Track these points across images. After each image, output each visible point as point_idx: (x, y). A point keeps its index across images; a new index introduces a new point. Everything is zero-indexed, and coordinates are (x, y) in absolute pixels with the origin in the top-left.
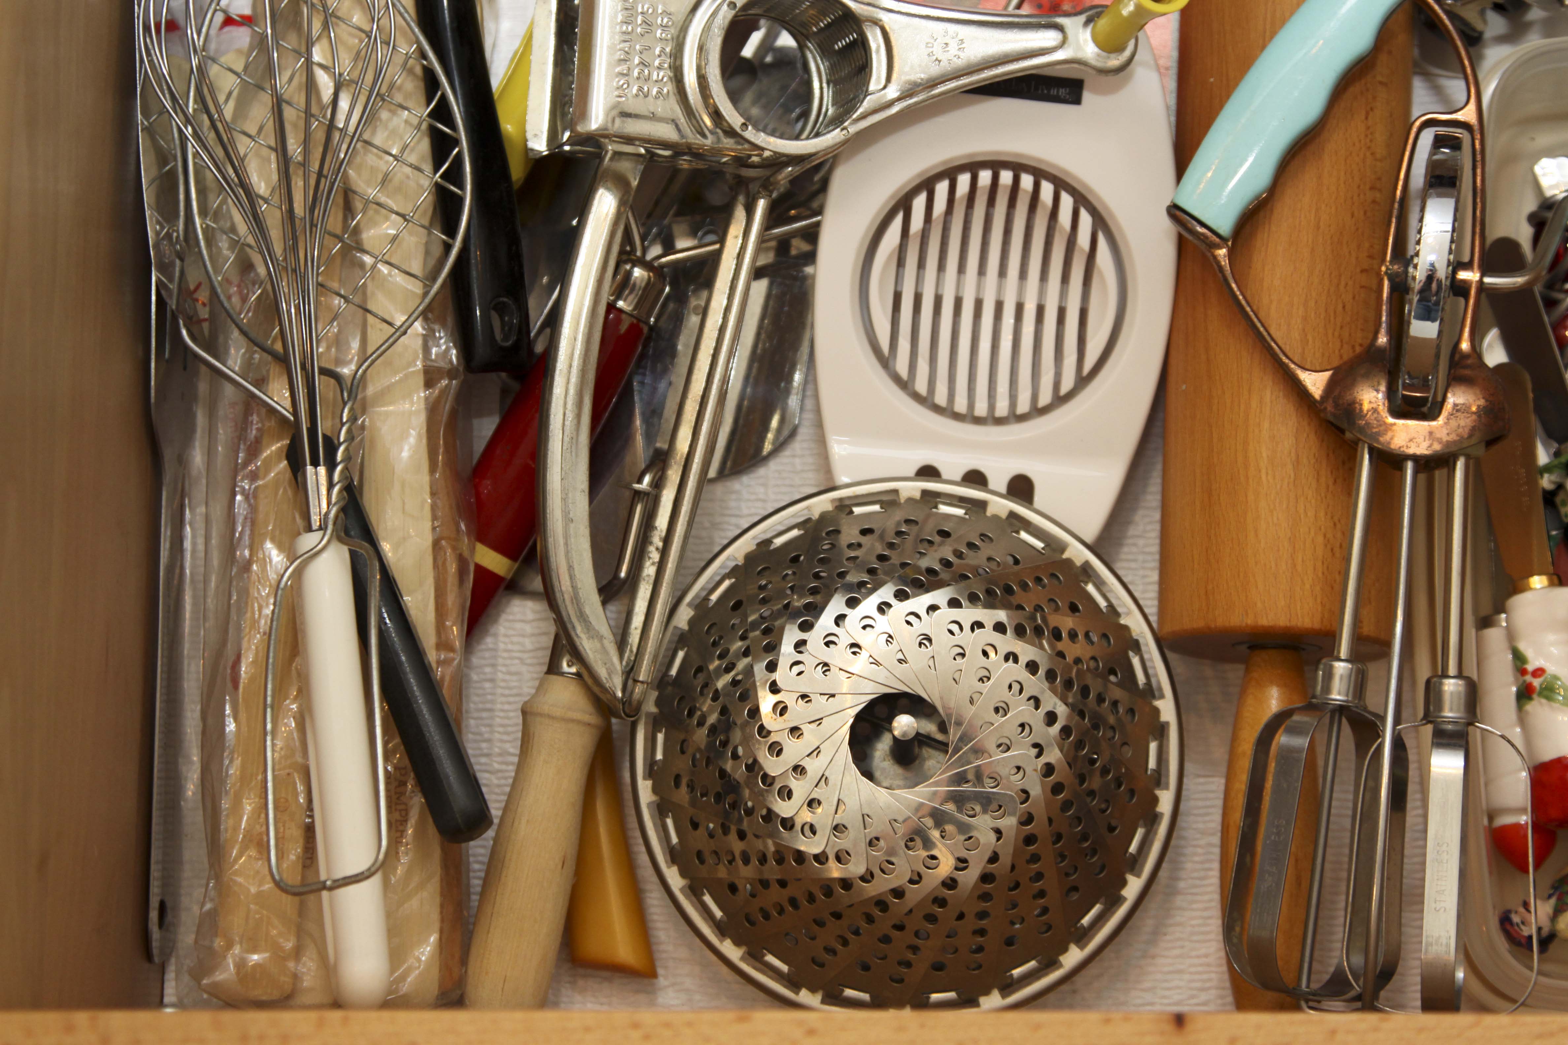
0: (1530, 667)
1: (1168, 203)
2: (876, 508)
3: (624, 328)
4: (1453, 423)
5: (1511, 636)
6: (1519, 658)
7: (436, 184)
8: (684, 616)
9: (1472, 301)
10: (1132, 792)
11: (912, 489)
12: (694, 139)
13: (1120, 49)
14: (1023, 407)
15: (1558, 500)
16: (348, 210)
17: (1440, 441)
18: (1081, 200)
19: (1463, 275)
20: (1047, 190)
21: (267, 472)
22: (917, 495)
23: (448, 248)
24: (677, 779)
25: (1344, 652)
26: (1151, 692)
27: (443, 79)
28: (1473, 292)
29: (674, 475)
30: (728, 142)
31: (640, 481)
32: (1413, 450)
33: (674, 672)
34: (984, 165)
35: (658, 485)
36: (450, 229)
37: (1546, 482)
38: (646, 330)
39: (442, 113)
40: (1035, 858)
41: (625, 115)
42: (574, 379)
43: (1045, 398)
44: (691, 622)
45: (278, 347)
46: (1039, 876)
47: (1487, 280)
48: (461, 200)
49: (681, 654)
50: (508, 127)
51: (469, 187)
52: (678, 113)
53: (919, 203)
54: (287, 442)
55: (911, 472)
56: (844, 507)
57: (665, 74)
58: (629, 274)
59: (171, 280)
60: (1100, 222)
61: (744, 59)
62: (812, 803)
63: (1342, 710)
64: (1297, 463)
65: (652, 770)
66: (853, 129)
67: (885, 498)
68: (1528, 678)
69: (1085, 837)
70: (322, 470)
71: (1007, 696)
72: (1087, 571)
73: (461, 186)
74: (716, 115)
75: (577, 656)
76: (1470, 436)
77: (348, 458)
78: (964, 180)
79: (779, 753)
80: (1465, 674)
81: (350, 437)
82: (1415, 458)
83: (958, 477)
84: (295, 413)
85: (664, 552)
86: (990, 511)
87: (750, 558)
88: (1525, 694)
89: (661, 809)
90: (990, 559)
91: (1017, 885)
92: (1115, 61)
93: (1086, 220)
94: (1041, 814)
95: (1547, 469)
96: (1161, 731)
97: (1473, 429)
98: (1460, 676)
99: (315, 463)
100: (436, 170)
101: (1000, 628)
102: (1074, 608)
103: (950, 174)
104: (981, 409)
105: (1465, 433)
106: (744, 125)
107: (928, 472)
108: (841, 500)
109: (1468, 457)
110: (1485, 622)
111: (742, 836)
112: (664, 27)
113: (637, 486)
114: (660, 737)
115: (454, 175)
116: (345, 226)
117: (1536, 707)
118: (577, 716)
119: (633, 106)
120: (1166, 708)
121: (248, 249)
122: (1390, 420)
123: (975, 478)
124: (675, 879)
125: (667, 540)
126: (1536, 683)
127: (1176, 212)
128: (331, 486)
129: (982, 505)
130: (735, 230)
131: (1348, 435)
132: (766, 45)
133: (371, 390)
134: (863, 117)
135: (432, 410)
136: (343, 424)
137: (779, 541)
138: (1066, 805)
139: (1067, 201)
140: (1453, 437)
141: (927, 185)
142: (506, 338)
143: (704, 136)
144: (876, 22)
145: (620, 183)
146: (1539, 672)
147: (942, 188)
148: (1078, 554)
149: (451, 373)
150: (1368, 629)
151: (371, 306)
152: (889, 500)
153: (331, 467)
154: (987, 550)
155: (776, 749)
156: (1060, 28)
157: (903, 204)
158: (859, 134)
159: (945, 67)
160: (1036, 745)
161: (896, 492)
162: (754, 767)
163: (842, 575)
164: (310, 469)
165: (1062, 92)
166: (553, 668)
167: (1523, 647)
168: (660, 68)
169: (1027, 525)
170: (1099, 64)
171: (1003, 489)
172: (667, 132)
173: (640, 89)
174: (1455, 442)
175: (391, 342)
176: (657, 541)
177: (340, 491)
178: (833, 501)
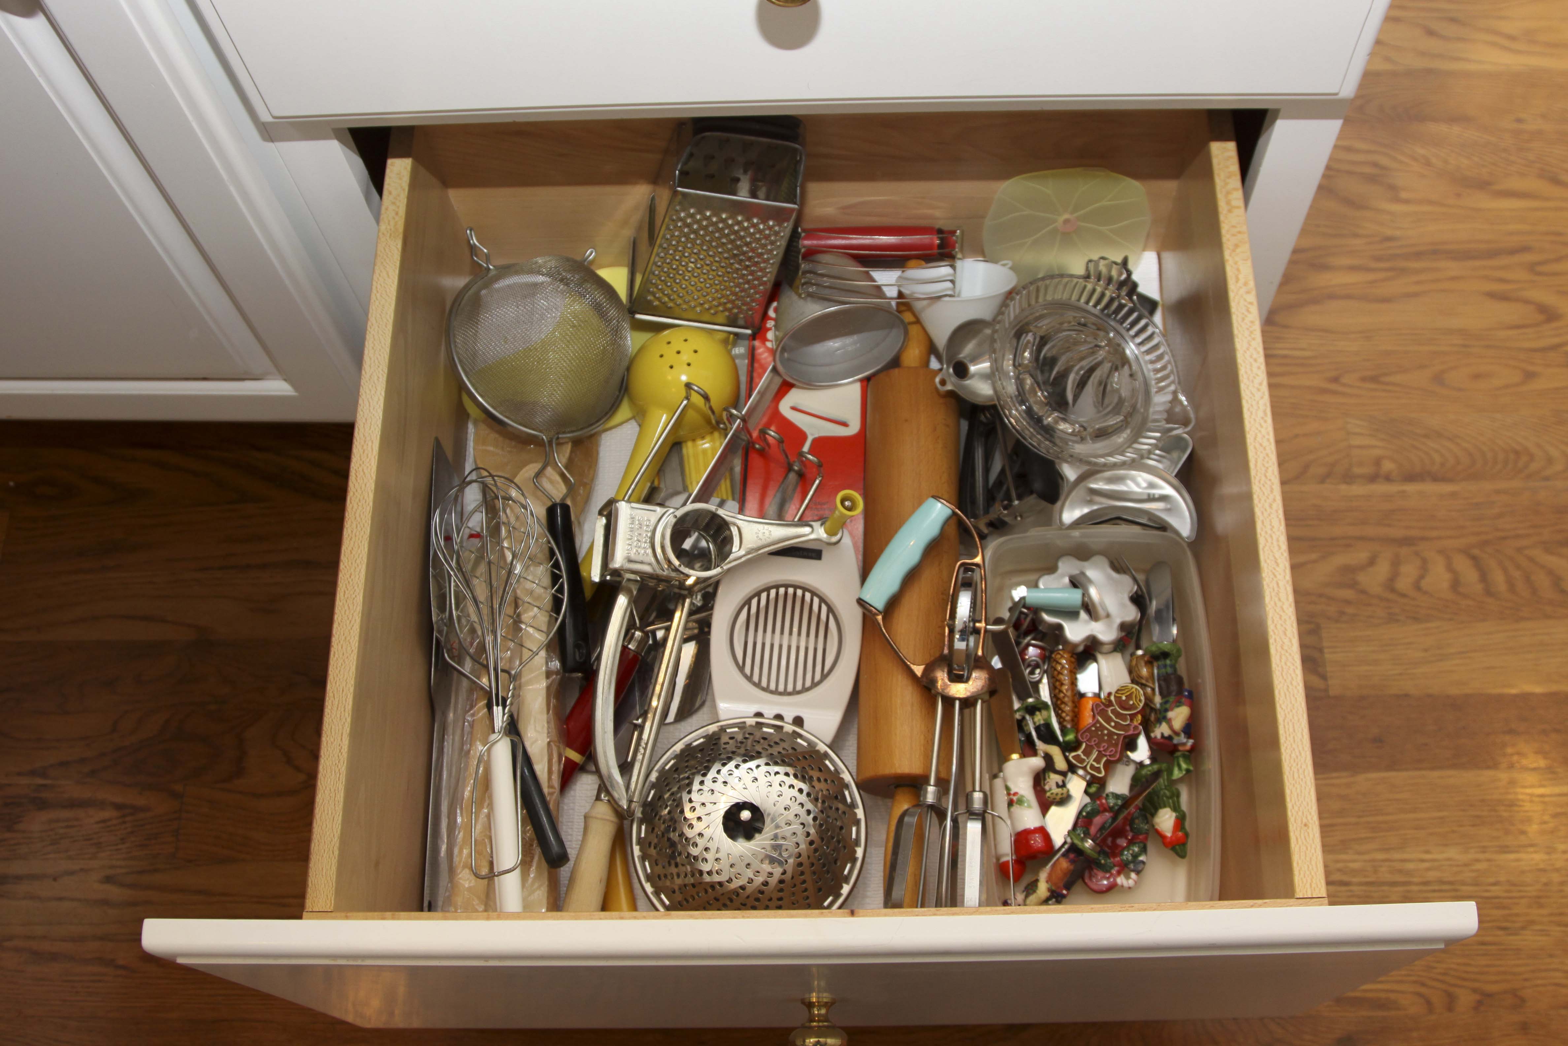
0: (1012, 792)
1: (857, 597)
2: (736, 729)
3: (631, 656)
4: (975, 684)
5: (1005, 780)
6: (1007, 788)
7: (553, 594)
8: (654, 776)
9: (982, 635)
10: (845, 847)
11: (752, 721)
12: (660, 572)
13: (835, 534)
14: (799, 687)
15: (1023, 724)
16: (517, 606)
17: (970, 691)
18: (822, 600)
19: (977, 625)
20: (808, 596)
21: (478, 713)
22: (754, 724)
23: (557, 619)
24: (650, 844)
25: (932, 781)
26: (853, 805)
27: (557, 552)
28: (982, 631)
29: (650, 716)
30: (673, 574)
31: (637, 720)
32: (958, 696)
33: (649, 799)
34: (782, 586)
35: (644, 722)
36: (558, 612)
37: (1018, 716)
38: (640, 658)
39: (556, 565)
40: (802, 873)
41: (630, 561)
42: (608, 672)
43: (808, 683)
44: (658, 779)
45: (485, 662)
46: (804, 882)
47: (988, 627)
48: (562, 600)
49: (652, 792)
50: (584, 574)
51: (566, 595)
52: (653, 560)
53: (754, 602)
54: (486, 701)
55: (752, 715)
56: (723, 729)
57: (648, 545)
58: (633, 634)
59: (442, 636)
60: (830, 610)
61: (685, 550)
62: (706, 849)
63: (931, 807)
64: (912, 705)
65: (640, 841)
66: (725, 568)
67: (740, 725)
68: (1012, 797)
69: (824, 865)
70: (500, 708)
71: (789, 802)
72: (826, 755)
73: (563, 594)
74: (669, 562)
75: (608, 793)
76: (982, 689)
77: (511, 704)
78: (773, 592)
79: (692, 828)
80: (983, 790)
81: (513, 696)
82: (960, 699)
83: (772, 717)
84: (490, 687)
85: (645, 749)
86: (785, 730)
87: (682, 751)
88: (1011, 803)
89: (643, 858)
90: (784, 749)
91: (795, 886)
92: (834, 539)
93: (824, 608)
94: (805, 855)
95: (1018, 710)
96: (857, 822)
97: (983, 686)
98: (981, 791)
99: (498, 705)
100: (553, 588)
101: (787, 774)
102: (820, 770)
103: (768, 589)
104: (781, 688)
105: (980, 688)
106: (680, 566)
107: (759, 715)
108: (721, 726)
109: (983, 702)
110: (995, 776)
111: (677, 865)
112: (647, 526)
113: (635, 722)
114: (643, 827)
115: (560, 590)
116: (515, 612)
117: (1015, 809)
118: (608, 818)
119: (633, 556)
120: (860, 813)
121: (474, 624)
122: (949, 683)
123: (779, 717)
124: (649, 888)
125: (647, 744)
126: (1015, 798)
127: (861, 602)
128: (504, 714)
129: (781, 728)
130: (677, 615)
131: (933, 692)
132: (695, 546)
133: (523, 680)
134: (730, 562)
135: (548, 688)
136: (510, 691)
137: (695, 744)
138: (816, 850)
139: (816, 601)
140: (975, 690)
141: (758, 594)
142: (580, 658)
143: (663, 571)
144: (734, 524)
145: (629, 592)
146: (1015, 794)
147: (764, 596)
148: (822, 748)
149: (557, 673)
150: (943, 775)
151: (525, 645)
152: (742, 726)
153: (504, 707)
154: (783, 745)
155: (691, 826)
156: (811, 526)
157: (748, 602)
158: (729, 570)
159: (764, 542)
160: (802, 824)
161: (744, 723)
162: (682, 835)
163: (720, 755)
164: (495, 708)
165: (814, 555)
166: (598, 798)
167: (1010, 784)
168: (645, 542)
169: (801, 736)
170: (827, 541)
171: (791, 721)
172: (647, 569)
173: (637, 551)
174: (975, 692)
175: (531, 658)
176: (643, 744)
177: (508, 717)
178: (718, 726)
